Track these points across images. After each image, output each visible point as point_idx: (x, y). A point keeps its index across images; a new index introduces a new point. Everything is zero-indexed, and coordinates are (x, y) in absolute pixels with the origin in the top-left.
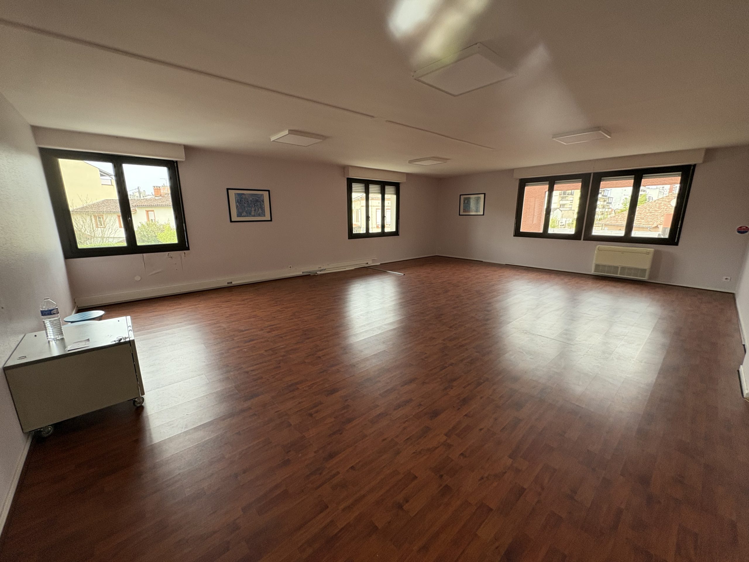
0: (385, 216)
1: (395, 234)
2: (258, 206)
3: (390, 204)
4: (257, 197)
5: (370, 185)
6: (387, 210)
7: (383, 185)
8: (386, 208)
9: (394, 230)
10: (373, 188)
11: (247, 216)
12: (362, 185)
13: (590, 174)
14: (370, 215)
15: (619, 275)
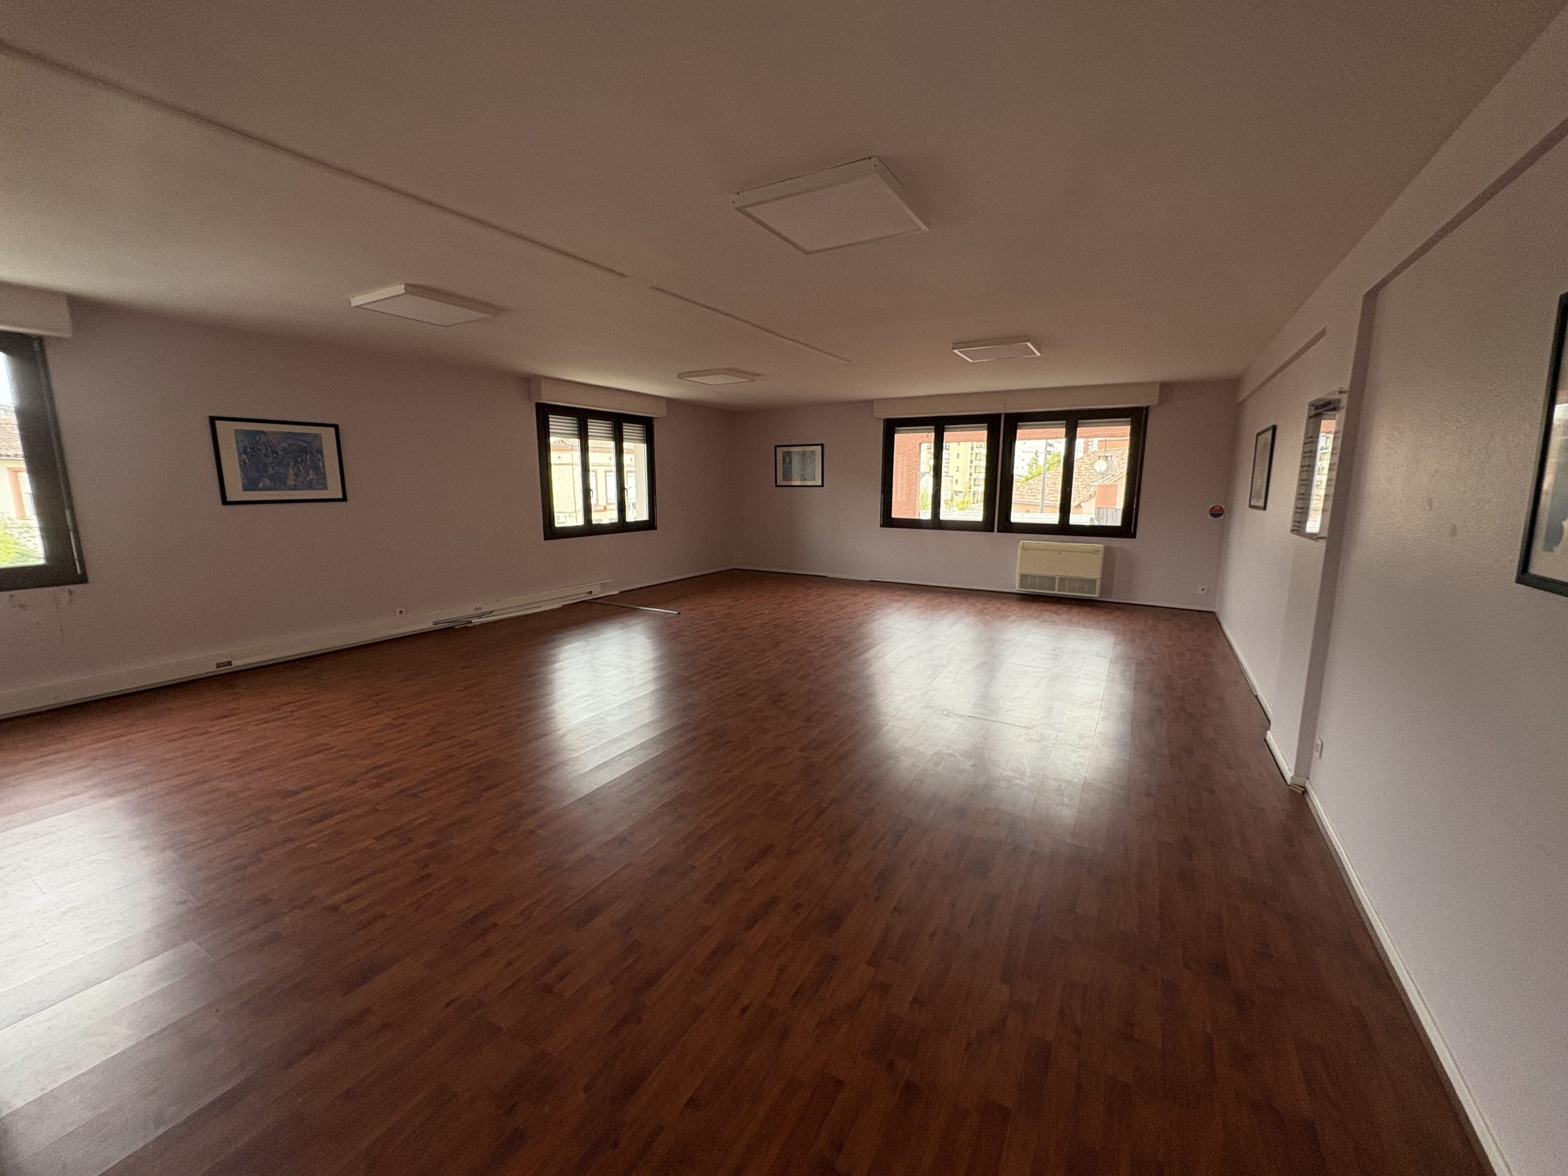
0: (626, 487)
1: (649, 525)
2: (305, 462)
3: (633, 463)
4: (303, 441)
5: (589, 420)
6: (629, 474)
7: (617, 423)
8: (626, 469)
9: (644, 516)
10: (595, 427)
11: (274, 490)
12: (572, 420)
13: (999, 415)
14: (592, 486)
15: (1056, 592)
